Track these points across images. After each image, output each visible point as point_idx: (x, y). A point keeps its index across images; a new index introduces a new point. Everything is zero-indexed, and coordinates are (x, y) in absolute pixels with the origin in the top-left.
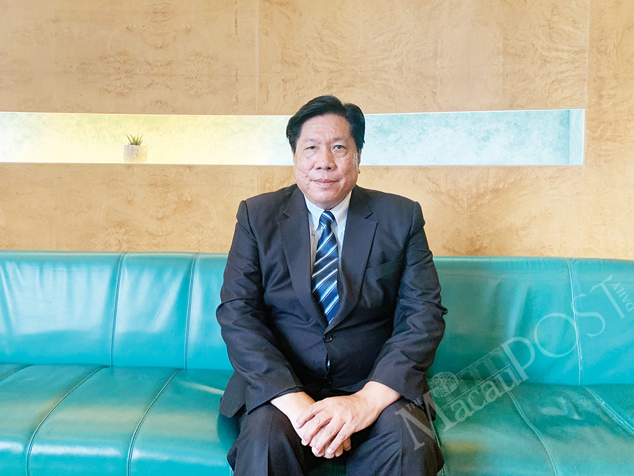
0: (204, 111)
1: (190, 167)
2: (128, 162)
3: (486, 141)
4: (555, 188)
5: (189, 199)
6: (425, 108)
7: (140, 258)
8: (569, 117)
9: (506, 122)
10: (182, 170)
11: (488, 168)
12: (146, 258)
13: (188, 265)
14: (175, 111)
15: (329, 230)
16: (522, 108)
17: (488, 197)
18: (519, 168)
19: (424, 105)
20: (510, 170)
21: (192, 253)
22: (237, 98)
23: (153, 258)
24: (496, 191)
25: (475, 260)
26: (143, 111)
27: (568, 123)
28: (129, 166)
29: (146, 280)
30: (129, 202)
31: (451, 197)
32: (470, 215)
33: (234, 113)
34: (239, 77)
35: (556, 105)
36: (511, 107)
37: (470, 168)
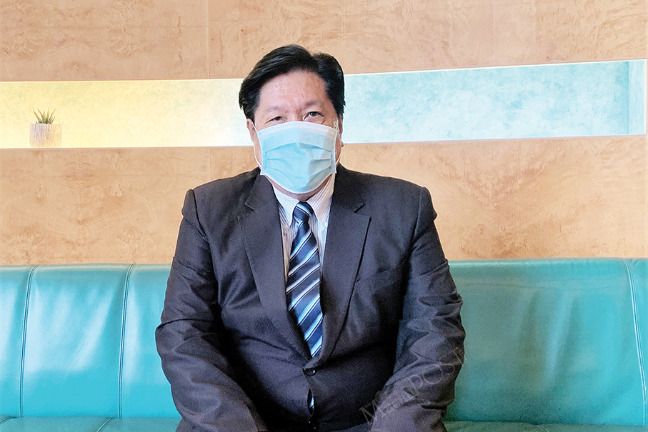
0: (136, 75)
1: (119, 151)
2: (35, 147)
3: (517, 107)
4: (609, 167)
5: (120, 195)
6: (433, 64)
7: (55, 272)
8: (627, 73)
9: (543, 81)
10: (109, 156)
11: (520, 142)
12: (63, 273)
13: (121, 281)
14: (98, 76)
15: (306, 227)
16: (563, 60)
17: (520, 181)
18: (561, 140)
19: (433, 60)
20: (550, 143)
21: (124, 265)
22: (180, 56)
23: (71, 273)
24: (530, 173)
25: (503, 264)
26: (54, 77)
27: (627, 80)
28: (37, 152)
29: (65, 301)
30: (39, 200)
31: (470, 182)
32: (497, 207)
33: (177, 76)
34: (182, 28)
35: (609, 56)
36: (548, 60)
37: (496, 143)
